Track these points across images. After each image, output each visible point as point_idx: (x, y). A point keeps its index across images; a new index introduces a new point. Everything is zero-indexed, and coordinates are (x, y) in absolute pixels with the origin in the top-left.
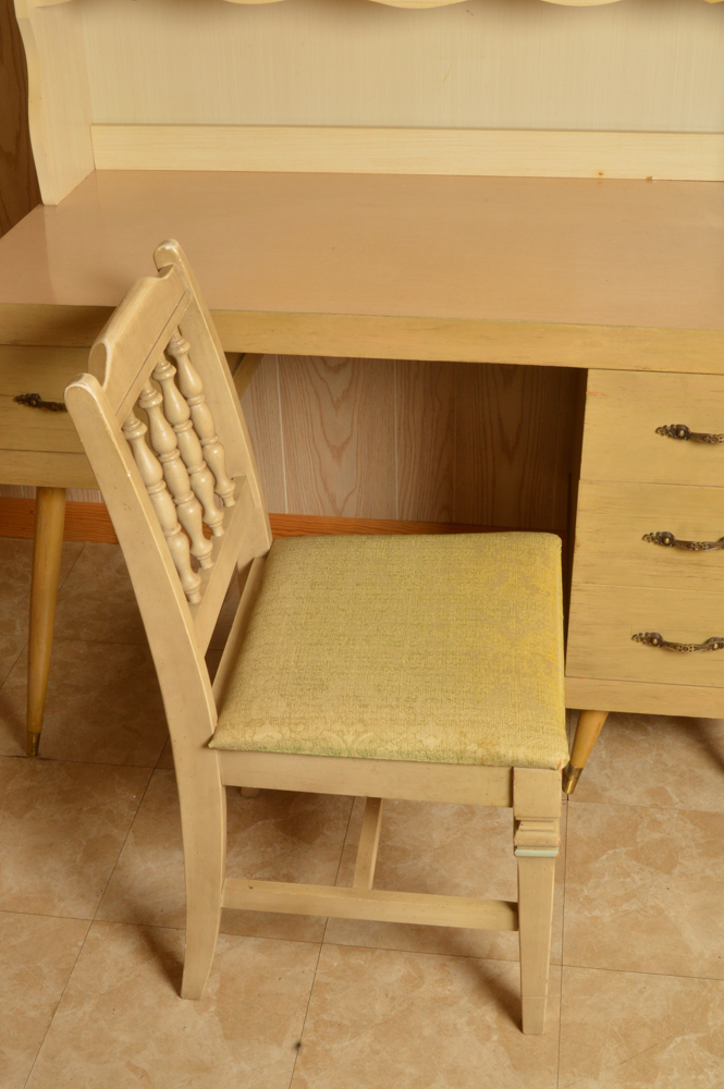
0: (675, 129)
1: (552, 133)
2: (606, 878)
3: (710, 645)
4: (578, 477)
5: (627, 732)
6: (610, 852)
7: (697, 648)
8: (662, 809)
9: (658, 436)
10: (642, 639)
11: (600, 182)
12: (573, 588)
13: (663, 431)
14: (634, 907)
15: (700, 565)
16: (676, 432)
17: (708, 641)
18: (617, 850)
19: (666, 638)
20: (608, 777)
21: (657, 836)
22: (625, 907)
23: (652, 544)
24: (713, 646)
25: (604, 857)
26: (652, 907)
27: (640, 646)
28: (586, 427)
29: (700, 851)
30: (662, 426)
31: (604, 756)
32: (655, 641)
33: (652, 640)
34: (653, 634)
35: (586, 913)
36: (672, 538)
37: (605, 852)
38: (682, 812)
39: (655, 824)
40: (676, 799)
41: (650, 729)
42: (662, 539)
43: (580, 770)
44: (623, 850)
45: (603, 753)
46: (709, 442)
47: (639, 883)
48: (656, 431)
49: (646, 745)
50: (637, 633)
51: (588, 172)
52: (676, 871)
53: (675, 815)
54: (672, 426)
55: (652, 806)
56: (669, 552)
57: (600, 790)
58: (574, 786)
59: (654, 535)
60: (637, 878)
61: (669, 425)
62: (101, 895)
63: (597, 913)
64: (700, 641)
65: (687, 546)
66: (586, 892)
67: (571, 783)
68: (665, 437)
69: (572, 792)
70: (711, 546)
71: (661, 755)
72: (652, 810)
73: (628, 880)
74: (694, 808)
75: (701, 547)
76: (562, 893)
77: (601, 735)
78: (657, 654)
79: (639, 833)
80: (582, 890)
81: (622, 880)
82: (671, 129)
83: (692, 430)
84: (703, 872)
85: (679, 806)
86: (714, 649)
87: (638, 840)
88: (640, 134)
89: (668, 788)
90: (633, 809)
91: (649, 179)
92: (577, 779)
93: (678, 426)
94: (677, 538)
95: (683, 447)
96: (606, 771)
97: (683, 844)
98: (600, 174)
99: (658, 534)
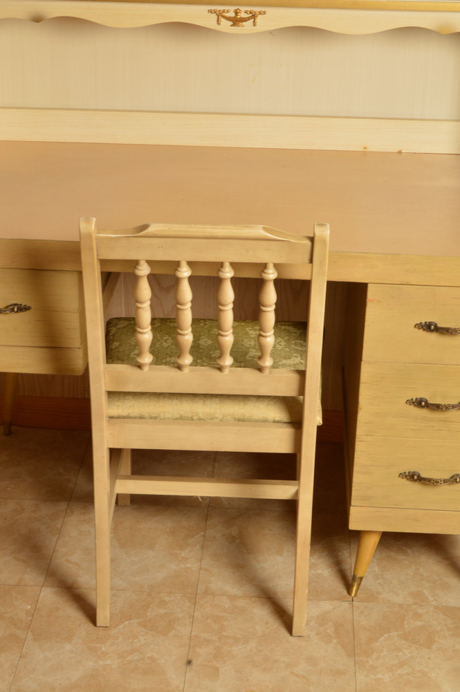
0: (418, 117)
1: (330, 119)
2: (385, 653)
3: (453, 480)
4: (361, 360)
5: (393, 554)
6: (386, 635)
7: (445, 481)
8: (422, 606)
9: (416, 330)
10: (406, 476)
11: (365, 153)
12: (357, 440)
13: (420, 326)
14: (406, 671)
15: (446, 421)
16: (429, 327)
17: (452, 477)
18: (391, 634)
19: (423, 475)
20: (381, 585)
21: (419, 623)
22: (400, 671)
23: (412, 406)
24: (456, 479)
25: (382, 639)
26: (419, 671)
27: (404, 481)
28: (367, 324)
29: (451, 633)
30: (419, 322)
31: (377, 571)
32: (416, 477)
33: (413, 477)
34: (414, 472)
35: (372, 676)
36: (426, 402)
37: (382, 635)
38: (436, 608)
39: (417, 616)
40: (431, 599)
41: (409, 551)
42: (420, 403)
43: (361, 579)
44: (396, 633)
45: (376, 569)
46: (452, 333)
47: (409, 656)
48: (415, 327)
49: (407, 562)
50: (403, 472)
51: (356, 147)
52: (434, 647)
53: (431, 610)
54: (426, 323)
55: (414, 604)
56: (424, 412)
57: (375, 594)
58: (357, 591)
59: (414, 400)
60: (407, 652)
61: (423, 322)
62: (13, 676)
63: (379, 676)
64: (447, 476)
65: (437, 407)
66: (371, 662)
67: (355, 588)
68: (421, 330)
69: (355, 595)
70: (454, 407)
71: (418, 569)
72: (414, 607)
73: (400, 654)
74: (444, 604)
75: (447, 408)
76: (353, 664)
77: (374, 556)
78: (416, 487)
79: (406, 622)
80: (368, 661)
81: (396, 653)
82: (415, 117)
83: (440, 325)
84: (454, 647)
85: (434, 603)
86: (457, 482)
87: (406, 627)
88: (393, 121)
89: (425, 591)
90: (401, 606)
91: (400, 152)
92: (359, 585)
93: (430, 322)
94: (430, 402)
95: (433, 337)
96: (379, 581)
97: (438, 629)
98: (365, 148)
99: (416, 399)
